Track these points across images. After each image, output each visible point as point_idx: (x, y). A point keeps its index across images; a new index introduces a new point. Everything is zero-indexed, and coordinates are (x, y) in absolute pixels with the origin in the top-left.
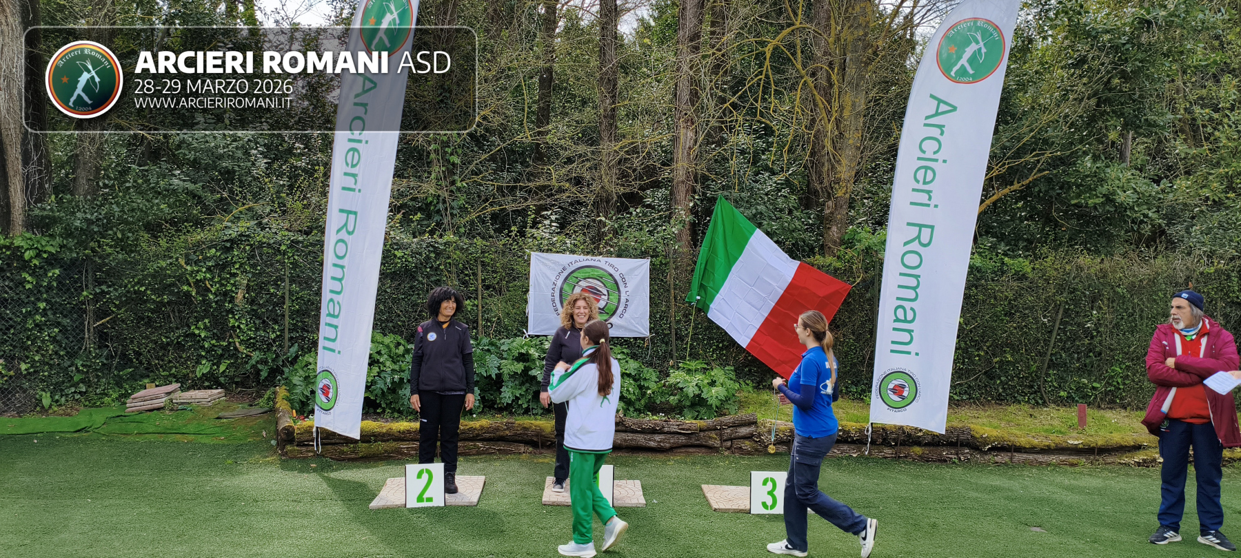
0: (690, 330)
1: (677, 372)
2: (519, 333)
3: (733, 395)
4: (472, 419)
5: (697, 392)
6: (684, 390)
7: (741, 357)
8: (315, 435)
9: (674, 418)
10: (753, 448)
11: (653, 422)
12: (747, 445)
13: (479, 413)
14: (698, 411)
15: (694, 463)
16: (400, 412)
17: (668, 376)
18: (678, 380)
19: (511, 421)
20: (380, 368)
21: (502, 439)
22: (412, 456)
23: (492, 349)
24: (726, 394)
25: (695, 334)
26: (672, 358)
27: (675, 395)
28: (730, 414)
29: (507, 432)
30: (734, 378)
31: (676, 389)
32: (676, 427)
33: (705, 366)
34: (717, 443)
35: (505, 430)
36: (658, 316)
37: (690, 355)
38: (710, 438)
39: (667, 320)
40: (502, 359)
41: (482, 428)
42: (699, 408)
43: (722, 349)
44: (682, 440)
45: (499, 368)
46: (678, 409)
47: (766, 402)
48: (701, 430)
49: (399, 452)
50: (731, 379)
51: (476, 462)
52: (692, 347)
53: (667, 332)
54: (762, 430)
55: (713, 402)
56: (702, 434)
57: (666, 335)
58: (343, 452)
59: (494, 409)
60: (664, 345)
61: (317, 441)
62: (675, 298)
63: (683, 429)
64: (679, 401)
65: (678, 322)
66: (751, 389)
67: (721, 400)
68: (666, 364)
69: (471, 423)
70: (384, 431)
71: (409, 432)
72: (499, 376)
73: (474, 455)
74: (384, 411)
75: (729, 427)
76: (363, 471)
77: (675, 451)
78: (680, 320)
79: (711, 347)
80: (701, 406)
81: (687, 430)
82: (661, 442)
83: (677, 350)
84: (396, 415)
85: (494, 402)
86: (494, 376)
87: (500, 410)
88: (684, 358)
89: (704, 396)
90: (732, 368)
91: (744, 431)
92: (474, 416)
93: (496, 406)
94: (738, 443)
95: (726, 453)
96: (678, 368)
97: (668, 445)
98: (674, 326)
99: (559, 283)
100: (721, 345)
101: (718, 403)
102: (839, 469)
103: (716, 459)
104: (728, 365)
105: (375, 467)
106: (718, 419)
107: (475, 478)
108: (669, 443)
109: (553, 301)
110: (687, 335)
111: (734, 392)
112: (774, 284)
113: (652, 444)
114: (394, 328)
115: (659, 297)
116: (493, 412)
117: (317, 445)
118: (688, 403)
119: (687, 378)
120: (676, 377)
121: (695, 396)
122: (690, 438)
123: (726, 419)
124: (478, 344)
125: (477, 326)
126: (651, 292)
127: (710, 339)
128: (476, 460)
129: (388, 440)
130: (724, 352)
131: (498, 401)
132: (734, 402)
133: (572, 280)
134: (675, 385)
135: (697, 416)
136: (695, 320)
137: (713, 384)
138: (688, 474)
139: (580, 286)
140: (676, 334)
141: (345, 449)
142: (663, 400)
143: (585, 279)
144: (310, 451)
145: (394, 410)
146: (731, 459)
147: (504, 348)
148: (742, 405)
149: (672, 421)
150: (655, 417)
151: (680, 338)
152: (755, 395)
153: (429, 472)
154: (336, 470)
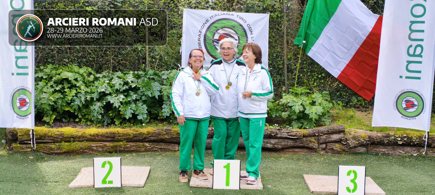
0: (298, 65)
1: (288, 96)
2: (175, 67)
3: (328, 112)
4: (142, 127)
5: (302, 109)
6: (293, 108)
7: (335, 84)
8: (31, 136)
9: (285, 127)
10: (341, 149)
11: (270, 130)
12: (337, 147)
13: (148, 123)
14: (302, 123)
15: (298, 160)
16: (91, 121)
17: (282, 98)
18: (288, 101)
19: (169, 128)
20: (77, 90)
21: (163, 141)
22: (99, 152)
23: (156, 78)
24: (322, 111)
25: (302, 68)
26: (284, 85)
27: (286, 111)
28: (325, 125)
29: (166, 136)
30: (329, 99)
31: (286, 107)
32: (286, 134)
33: (308, 91)
34: (315, 145)
35: (164, 135)
36: (275, 55)
37: (297, 83)
38: (311, 142)
39: (281, 58)
40: (163, 84)
41: (149, 133)
42: (302, 121)
43: (320, 79)
44: (290, 143)
45: (161, 92)
46: (289, 121)
47: (352, 117)
48: (304, 136)
49: (90, 148)
50: (327, 100)
51: (144, 157)
52: (299, 78)
53: (281, 67)
54: (349, 136)
55: (313, 116)
56: (305, 139)
57: (280, 69)
58: (52, 149)
59: (158, 120)
60: (278, 76)
61: (33, 141)
62: (288, 43)
63: (291, 136)
64: (289, 115)
65: (289, 59)
66: (341, 108)
67: (319, 115)
68: (280, 90)
69: (141, 129)
70: (80, 134)
71: (97, 135)
72: (161, 97)
73: (143, 152)
74: (80, 120)
75: (325, 134)
76: (65, 162)
77: (285, 150)
78: (291, 58)
79: (313, 77)
80: (304, 119)
81: (294, 136)
82: (275, 144)
83: (288, 80)
84: (89, 123)
85: (157, 115)
86: (157, 97)
87: (162, 121)
88: (293, 85)
89: (306, 112)
90: (328, 92)
91: (335, 137)
92: (144, 124)
93: (159, 118)
94: (330, 146)
95: (322, 153)
96: (289, 92)
97: (280, 147)
98: (286, 62)
99: (204, 31)
100: (320, 76)
101: (317, 118)
102: (403, 165)
103: (314, 157)
104: (325, 90)
105: (74, 159)
106: (316, 128)
107: (143, 168)
108: (281, 145)
109: (199, 44)
110: (295, 69)
111: (329, 110)
112: (359, 32)
113: (269, 146)
114: (87, 62)
115: (276, 41)
116: (156, 122)
117: (33, 143)
118: (295, 117)
119: (295, 99)
120: (287, 99)
121: (300, 112)
122: (296, 142)
123: (322, 129)
124: (146, 74)
125: (146, 61)
126: (269, 38)
127: (312, 72)
128: (145, 155)
129: (83, 141)
130: (322, 81)
131: (160, 115)
132: (329, 117)
133: (213, 29)
134: (286, 104)
135: (302, 126)
136: (301, 58)
137: (313, 103)
138: (294, 167)
139: (219, 33)
140: (288, 68)
141: (53, 146)
142: (278, 115)
143: (222, 28)
144: (29, 148)
145: (87, 120)
146: (326, 157)
147: (164, 77)
148: (334, 119)
149: (284, 130)
150: (271, 127)
151: (290, 71)
152: (343, 112)
153: (110, 163)
154: (47, 161)
